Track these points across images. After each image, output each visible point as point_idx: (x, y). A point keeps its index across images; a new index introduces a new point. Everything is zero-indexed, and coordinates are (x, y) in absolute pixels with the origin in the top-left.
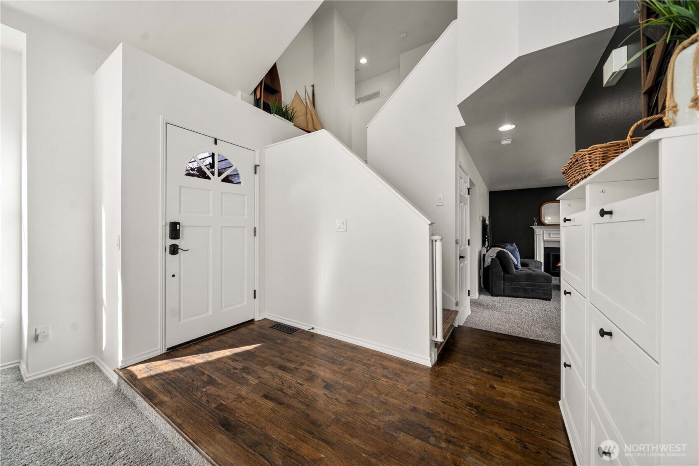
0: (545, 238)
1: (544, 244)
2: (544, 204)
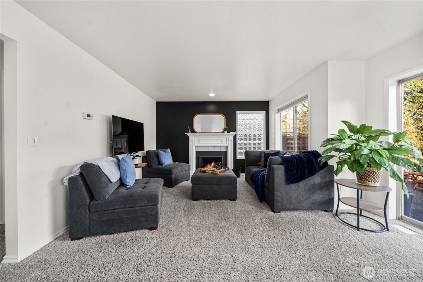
0: (196, 144)
1: (196, 148)
2: (195, 115)
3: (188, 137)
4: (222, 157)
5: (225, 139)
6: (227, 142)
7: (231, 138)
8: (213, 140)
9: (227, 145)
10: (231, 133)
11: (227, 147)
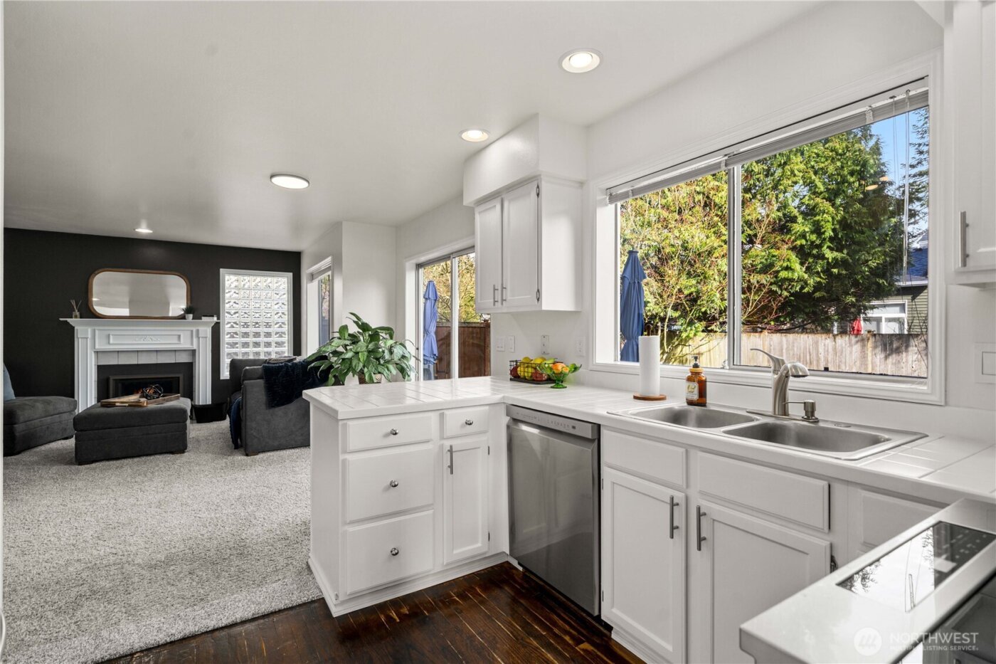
0: (97, 347)
1: (97, 358)
2: (96, 272)
3: (71, 329)
4: (179, 378)
5: (189, 333)
6: (195, 340)
7: (207, 332)
8: (152, 337)
9: (195, 347)
10: (205, 319)
11: (194, 351)
